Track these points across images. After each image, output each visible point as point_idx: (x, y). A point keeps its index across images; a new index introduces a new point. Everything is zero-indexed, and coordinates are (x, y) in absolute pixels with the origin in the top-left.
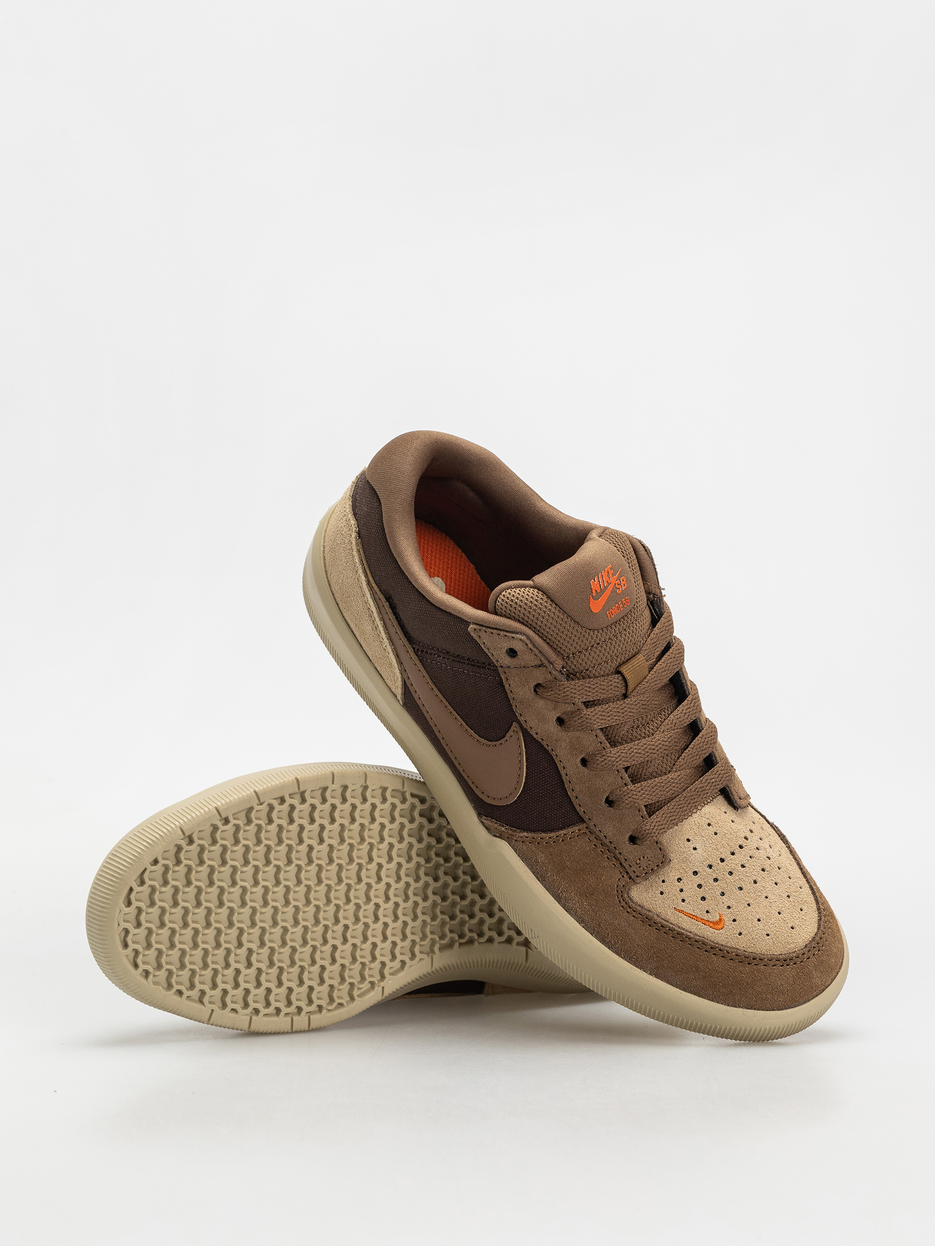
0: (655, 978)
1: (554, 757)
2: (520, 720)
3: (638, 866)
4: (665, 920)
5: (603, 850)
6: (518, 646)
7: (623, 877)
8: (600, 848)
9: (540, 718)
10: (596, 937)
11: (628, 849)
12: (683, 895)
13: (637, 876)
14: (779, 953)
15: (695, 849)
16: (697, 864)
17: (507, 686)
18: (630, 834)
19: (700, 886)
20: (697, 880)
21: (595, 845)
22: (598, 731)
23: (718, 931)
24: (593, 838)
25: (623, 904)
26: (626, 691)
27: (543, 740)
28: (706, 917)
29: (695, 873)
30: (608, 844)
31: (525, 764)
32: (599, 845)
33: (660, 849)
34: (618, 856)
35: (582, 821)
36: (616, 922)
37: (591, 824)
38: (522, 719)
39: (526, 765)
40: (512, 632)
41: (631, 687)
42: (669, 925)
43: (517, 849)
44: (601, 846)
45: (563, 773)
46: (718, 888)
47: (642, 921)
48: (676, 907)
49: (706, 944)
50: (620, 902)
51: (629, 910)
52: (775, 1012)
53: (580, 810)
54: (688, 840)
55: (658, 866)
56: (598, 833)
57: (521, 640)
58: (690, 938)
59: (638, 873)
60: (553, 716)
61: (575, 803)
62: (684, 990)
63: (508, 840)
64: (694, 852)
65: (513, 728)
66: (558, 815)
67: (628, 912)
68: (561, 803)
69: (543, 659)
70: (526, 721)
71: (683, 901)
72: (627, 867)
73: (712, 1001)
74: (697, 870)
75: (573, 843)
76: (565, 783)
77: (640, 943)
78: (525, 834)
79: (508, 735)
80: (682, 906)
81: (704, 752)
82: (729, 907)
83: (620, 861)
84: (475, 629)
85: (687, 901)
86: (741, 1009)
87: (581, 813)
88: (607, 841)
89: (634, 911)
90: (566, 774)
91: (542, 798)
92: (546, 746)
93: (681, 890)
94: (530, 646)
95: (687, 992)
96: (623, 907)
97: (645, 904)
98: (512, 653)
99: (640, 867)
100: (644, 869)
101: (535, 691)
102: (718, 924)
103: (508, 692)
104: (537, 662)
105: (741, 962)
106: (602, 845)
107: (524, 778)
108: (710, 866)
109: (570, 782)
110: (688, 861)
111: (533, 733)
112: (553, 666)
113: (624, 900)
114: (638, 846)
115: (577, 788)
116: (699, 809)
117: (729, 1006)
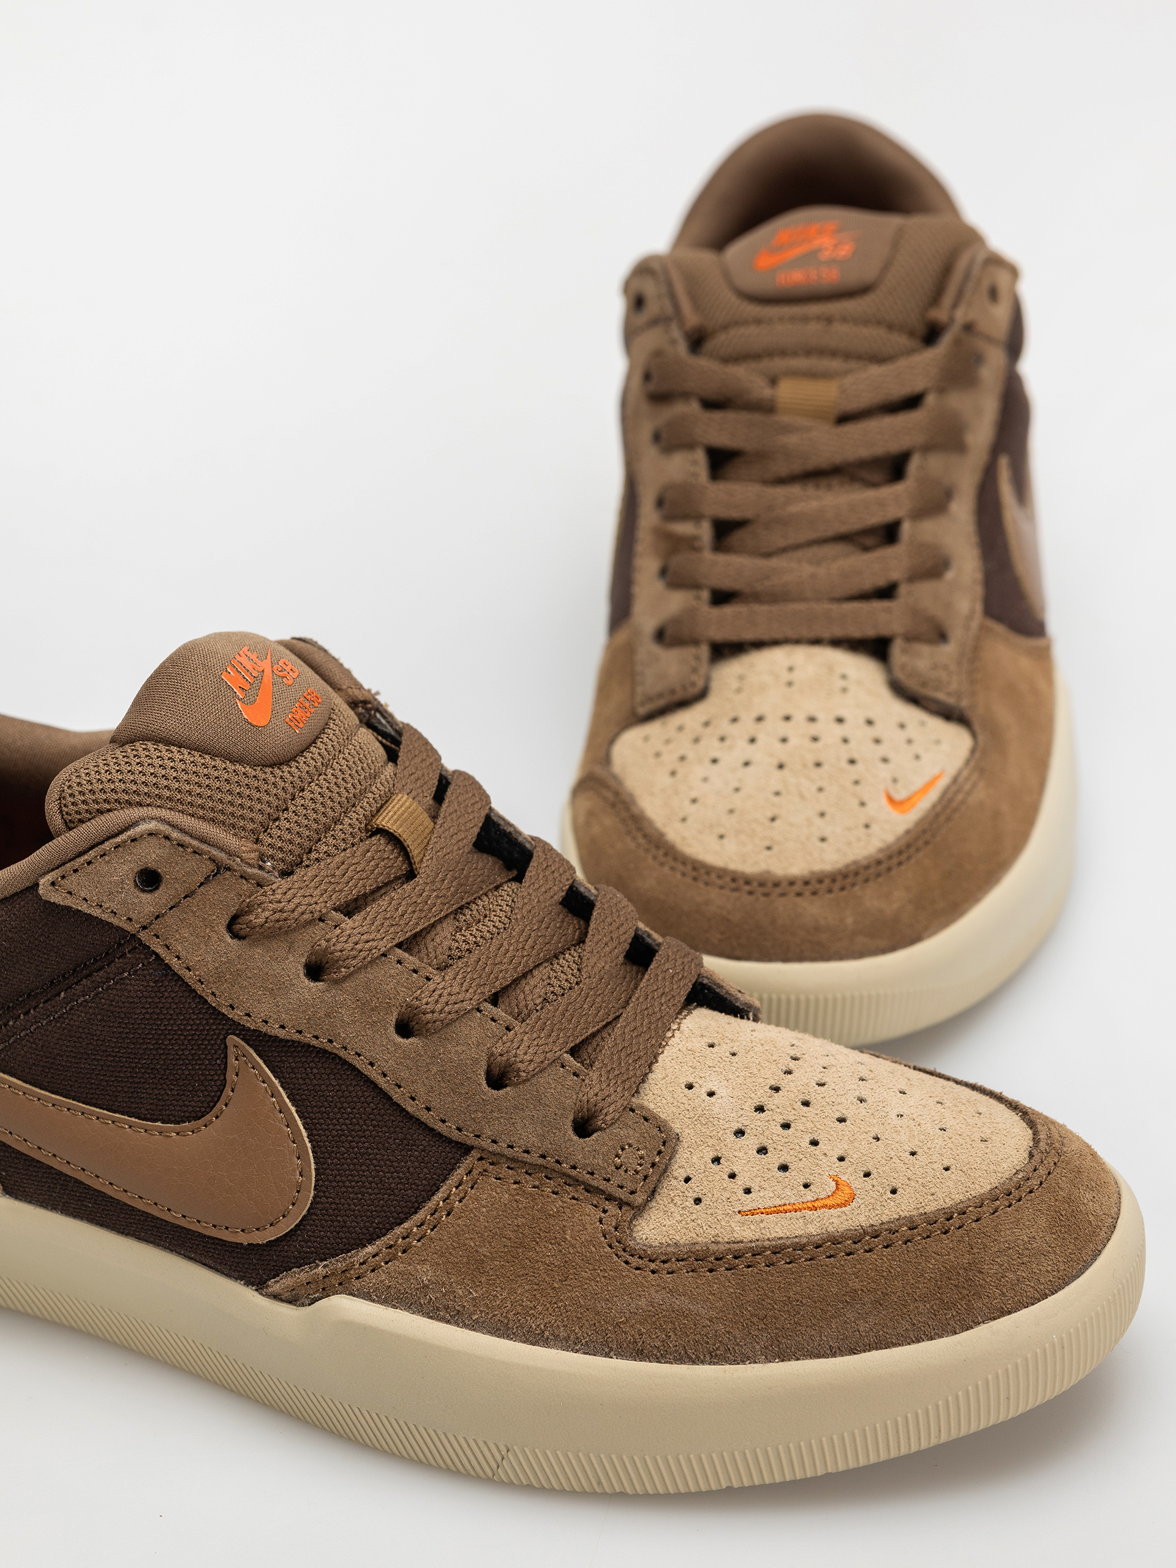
0: (781, 1363)
1: (342, 1053)
2: (236, 1018)
3: (621, 1171)
4: (734, 1243)
5: (537, 1183)
6: (151, 855)
7: (605, 1211)
8: (529, 1183)
9: (271, 986)
10: (620, 1355)
11: (581, 1150)
12: (741, 1182)
13: (632, 1193)
14: (989, 1187)
15: (711, 1094)
16: (732, 1115)
17: (174, 963)
18: (571, 1117)
19: (763, 1150)
20: (750, 1142)
21: (515, 1183)
22: (399, 951)
23: (848, 1208)
24: (504, 1171)
25: (635, 1262)
26: (410, 864)
27: (300, 1032)
28: (809, 1195)
29: (740, 1133)
30: (541, 1161)
31: (293, 1109)
32: (523, 1178)
33: (646, 1119)
34: (574, 1173)
35: (466, 1149)
36: (643, 1302)
37: (486, 1143)
38: (236, 1015)
39: (297, 1112)
40: (127, 829)
41: (415, 851)
42: (749, 1245)
43: (369, 1293)
44: (527, 1176)
45: (373, 1074)
46: (799, 1137)
47: (692, 1271)
48: (740, 1208)
49: (841, 1240)
50: (627, 1263)
51: (653, 1266)
52: (1050, 1298)
53: (448, 1129)
54: (690, 1087)
55: (659, 1153)
56: (509, 1152)
57: (150, 834)
58: (802, 1248)
59: (630, 1186)
60: (294, 966)
61: (431, 1123)
62: (853, 1351)
63: (343, 1284)
64: (713, 1099)
65: (231, 1052)
66: (411, 1169)
67: (653, 1272)
68: (405, 1142)
69: (215, 852)
70: (248, 1015)
71: (748, 1191)
72: (603, 1185)
73: (918, 1340)
74: (740, 1126)
75: (471, 1206)
76: (391, 1093)
77: (713, 1314)
78: (370, 1249)
79: (231, 1076)
80: (749, 1202)
81: (622, 930)
82: (841, 1159)
83: (583, 1183)
84: (53, 884)
85: (755, 1187)
86: (983, 1327)
87: (455, 1135)
88: (534, 1158)
89: (664, 1262)
90: (383, 1073)
91: (363, 1154)
92: (314, 1042)
93: (732, 1176)
94: (175, 835)
95: (860, 1352)
96: (637, 1269)
97: (678, 1238)
98: (149, 879)
99: (626, 1171)
100: (637, 1172)
101: (236, 936)
102: (842, 1197)
103: (182, 972)
104: (208, 868)
105: (928, 1237)
106: (530, 1174)
107: (307, 1140)
108: (760, 1109)
109: (400, 1087)
110: (712, 1119)
111: (274, 1030)
112: (242, 860)
113: (632, 1255)
114: (599, 1133)
115: (421, 1090)
116: (674, 1030)
117: (956, 1333)
